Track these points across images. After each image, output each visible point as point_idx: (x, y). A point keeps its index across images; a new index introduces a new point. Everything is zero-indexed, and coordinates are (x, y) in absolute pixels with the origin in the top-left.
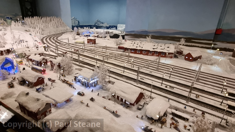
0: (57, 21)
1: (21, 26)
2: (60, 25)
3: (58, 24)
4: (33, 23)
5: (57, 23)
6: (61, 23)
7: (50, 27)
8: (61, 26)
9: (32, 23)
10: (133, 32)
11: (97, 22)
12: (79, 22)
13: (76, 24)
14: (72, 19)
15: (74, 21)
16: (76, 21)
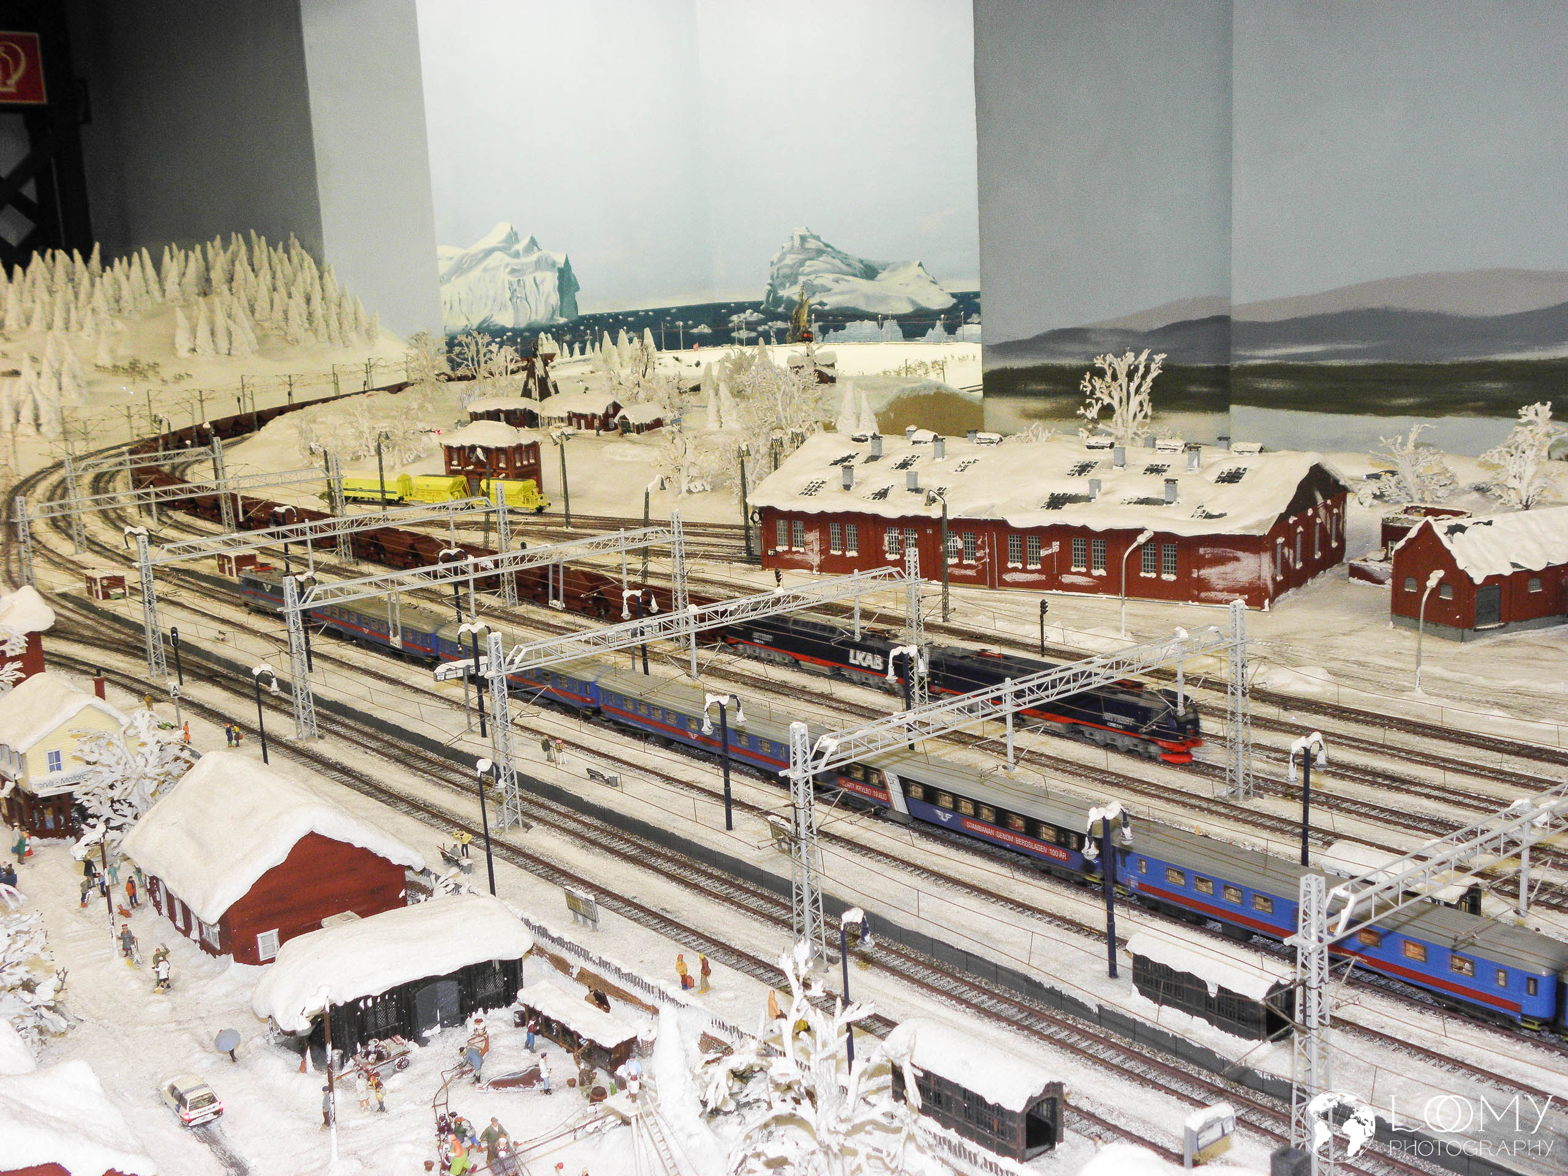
6: (317, 303)
8: (311, 332)
10: (1069, 347)
11: (802, 263)
12: (566, 282)
13: (531, 300)
14: (489, 252)
15: (513, 271)
16: (539, 275)
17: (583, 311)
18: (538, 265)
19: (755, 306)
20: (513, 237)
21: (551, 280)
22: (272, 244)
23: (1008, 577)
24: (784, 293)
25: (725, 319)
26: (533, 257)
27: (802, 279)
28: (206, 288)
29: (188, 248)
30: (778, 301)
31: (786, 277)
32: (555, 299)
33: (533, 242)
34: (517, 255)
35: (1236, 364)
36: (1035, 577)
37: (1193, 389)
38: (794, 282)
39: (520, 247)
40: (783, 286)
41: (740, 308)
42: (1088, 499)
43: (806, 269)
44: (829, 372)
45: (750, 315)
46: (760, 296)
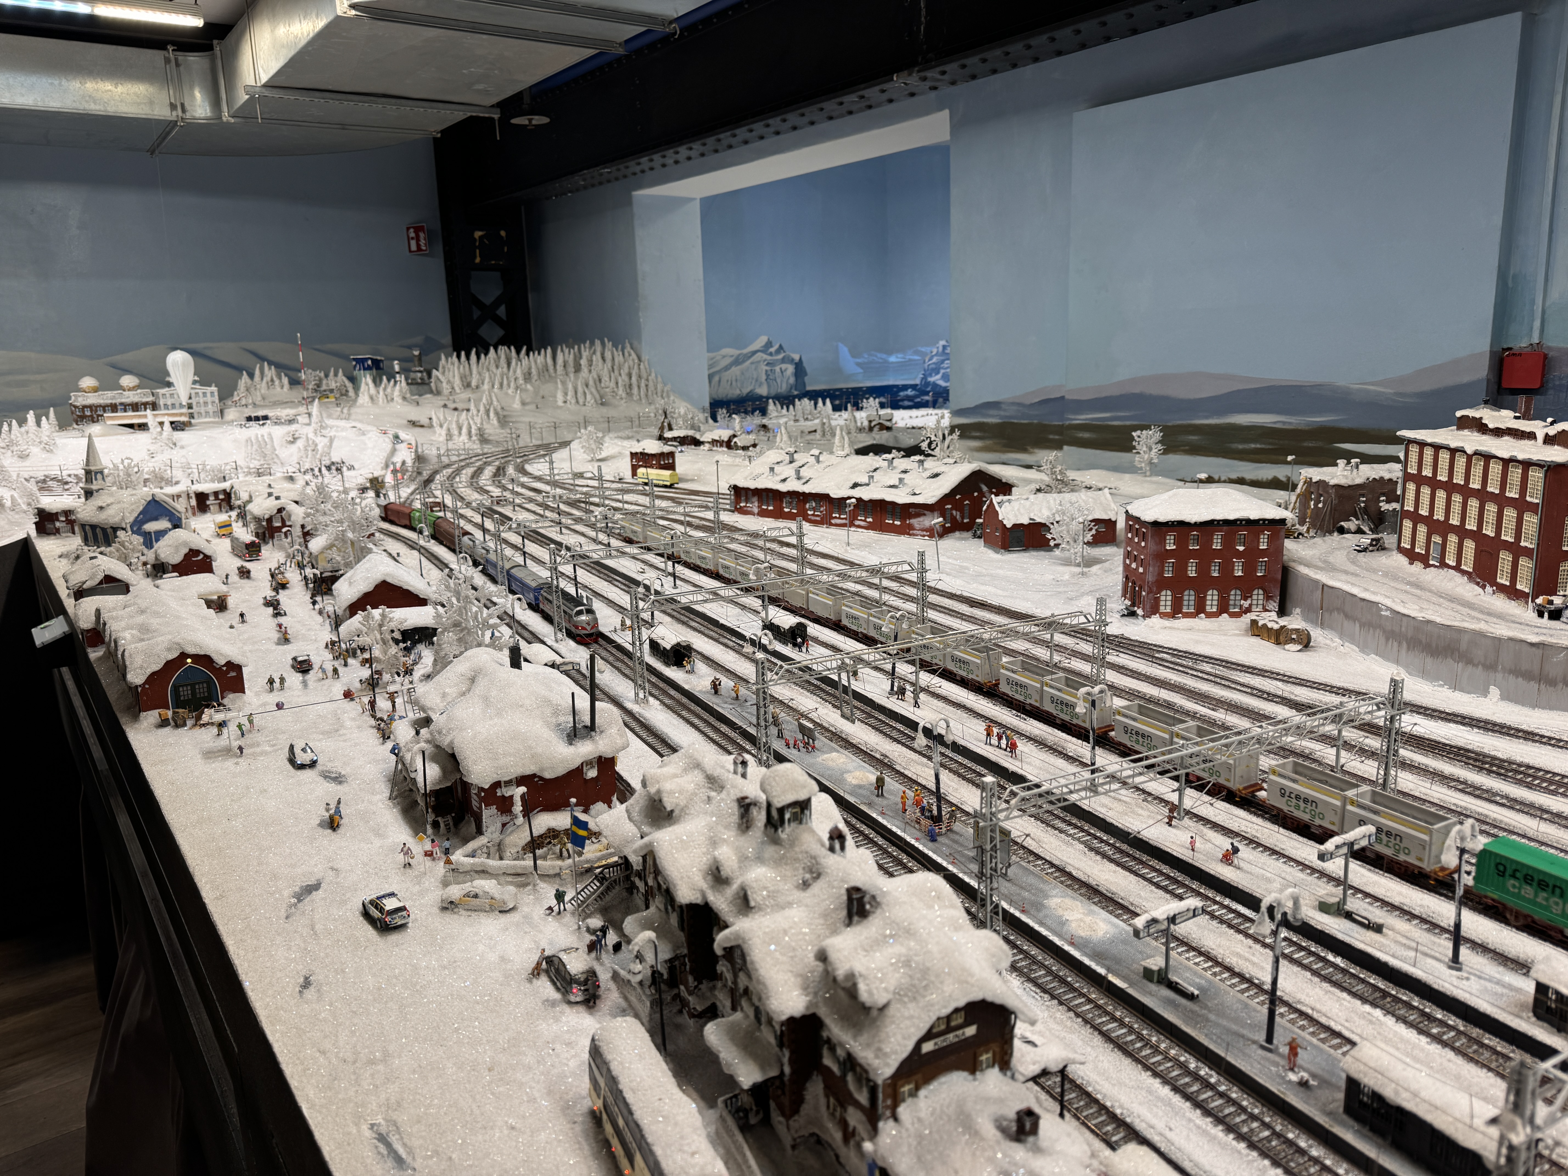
0: (609, 364)
1: (404, 398)
2: (621, 392)
3: (613, 384)
4: (474, 384)
5: (605, 378)
6: (634, 379)
7: (560, 403)
8: (629, 394)
9: (468, 385)
10: (992, 412)
11: (943, 362)
12: (800, 370)
13: (779, 381)
14: (754, 353)
15: (768, 364)
16: (784, 366)
17: (809, 388)
18: (783, 361)
19: (913, 387)
20: (769, 344)
21: (790, 369)
22: (615, 346)
23: (833, 521)
24: (931, 379)
25: (896, 394)
26: (780, 356)
27: (942, 371)
28: (578, 369)
29: (570, 347)
30: (927, 384)
31: (933, 370)
32: (792, 380)
33: (781, 347)
34: (771, 354)
35: (1067, 423)
36: (844, 521)
37: (1051, 437)
38: (938, 373)
39: (772, 350)
40: (931, 375)
41: (905, 387)
42: (868, 485)
43: (945, 365)
44: (888, 424)
45: (910, 392)
46: (918, 382)
